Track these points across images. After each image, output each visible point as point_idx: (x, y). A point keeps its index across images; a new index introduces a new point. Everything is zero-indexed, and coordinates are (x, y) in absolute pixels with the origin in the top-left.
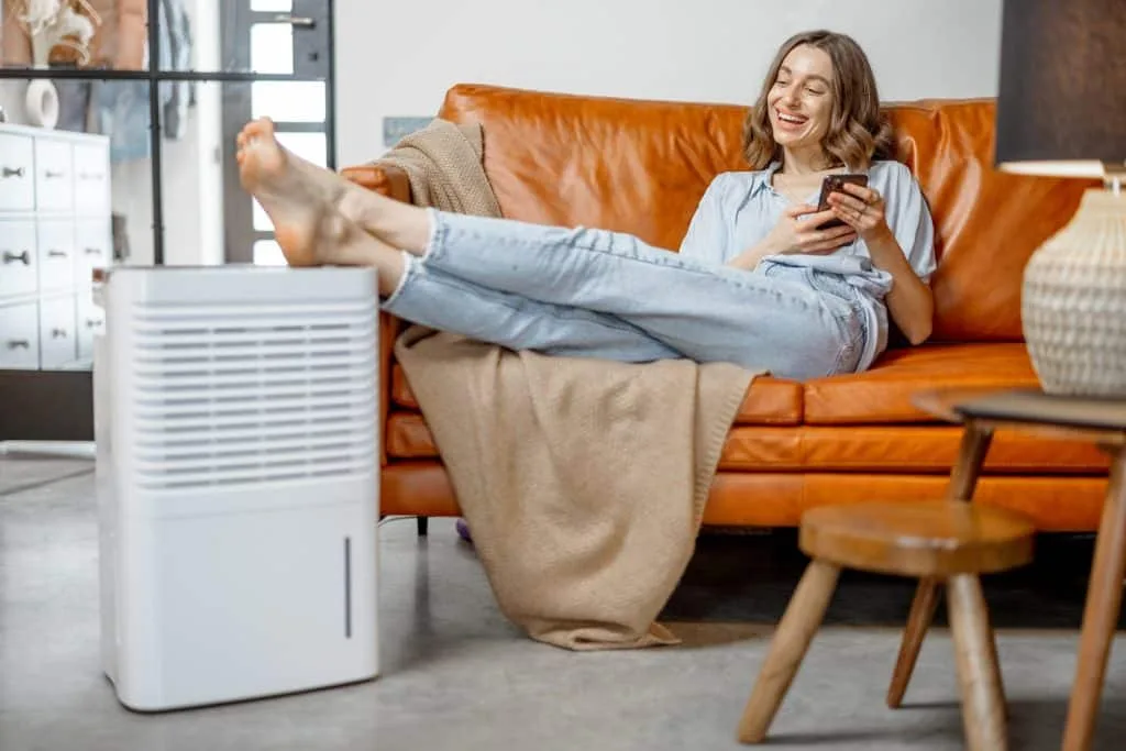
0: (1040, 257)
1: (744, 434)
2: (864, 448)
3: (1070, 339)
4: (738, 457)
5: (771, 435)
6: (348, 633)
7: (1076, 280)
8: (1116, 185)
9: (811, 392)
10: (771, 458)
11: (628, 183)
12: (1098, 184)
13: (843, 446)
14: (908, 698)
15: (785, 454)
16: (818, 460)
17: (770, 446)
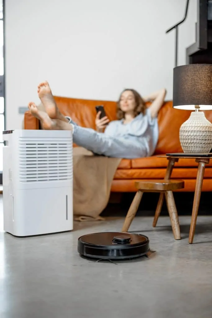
0: (183, 125)
1: (119, 171)
2: (145, 173)
3: (189, 141)
4: (117, 176)
5: (125, 171)
6: (67, 219)
7: (190, 129)
8: (197, 110)
9: (133, 162)
10: (124, 176)
11: (87, 118)
12: (194, 111)
13: (140, 173)
14: (157, 225)
15: (128, 175)
16: (135, 176)
17: (124, 174)
